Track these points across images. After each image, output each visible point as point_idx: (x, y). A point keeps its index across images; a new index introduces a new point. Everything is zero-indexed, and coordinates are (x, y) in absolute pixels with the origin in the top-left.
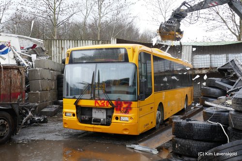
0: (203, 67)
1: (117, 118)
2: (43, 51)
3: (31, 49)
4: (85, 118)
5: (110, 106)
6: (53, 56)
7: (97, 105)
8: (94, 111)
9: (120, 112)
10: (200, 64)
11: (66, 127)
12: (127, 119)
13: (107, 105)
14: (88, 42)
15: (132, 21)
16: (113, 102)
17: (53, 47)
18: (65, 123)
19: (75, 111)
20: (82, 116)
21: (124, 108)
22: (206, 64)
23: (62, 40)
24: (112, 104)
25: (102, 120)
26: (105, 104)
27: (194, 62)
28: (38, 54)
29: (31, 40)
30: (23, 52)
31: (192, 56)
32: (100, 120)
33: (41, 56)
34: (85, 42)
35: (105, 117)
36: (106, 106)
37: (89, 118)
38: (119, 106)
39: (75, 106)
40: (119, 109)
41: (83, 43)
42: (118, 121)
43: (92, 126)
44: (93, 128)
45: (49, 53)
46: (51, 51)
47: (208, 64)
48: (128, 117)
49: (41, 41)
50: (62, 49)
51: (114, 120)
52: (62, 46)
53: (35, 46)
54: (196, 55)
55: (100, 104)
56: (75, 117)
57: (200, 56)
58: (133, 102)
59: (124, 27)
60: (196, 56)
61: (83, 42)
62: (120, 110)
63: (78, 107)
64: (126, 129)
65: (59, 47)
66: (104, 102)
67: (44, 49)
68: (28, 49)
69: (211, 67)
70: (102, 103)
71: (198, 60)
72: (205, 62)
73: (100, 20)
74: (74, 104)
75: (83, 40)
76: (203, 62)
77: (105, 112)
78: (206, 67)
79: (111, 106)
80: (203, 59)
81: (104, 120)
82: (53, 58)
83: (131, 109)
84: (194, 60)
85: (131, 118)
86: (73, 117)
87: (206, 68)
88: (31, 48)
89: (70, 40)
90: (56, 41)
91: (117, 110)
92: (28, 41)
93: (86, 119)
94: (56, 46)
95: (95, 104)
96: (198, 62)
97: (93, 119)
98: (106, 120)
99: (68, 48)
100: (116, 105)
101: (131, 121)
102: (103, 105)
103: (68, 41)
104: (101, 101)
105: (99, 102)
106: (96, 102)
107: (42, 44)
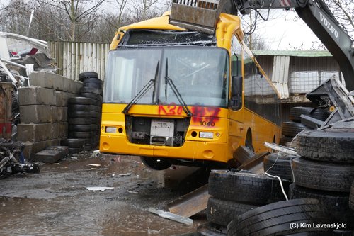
0: (306, 91)
1: (194, 134)
2: (48, 59)
3: (28, 56)
4: (138, 135)
6: (64, 67)
7: (162, 113)
8: (153, 124)
9: (200, 124)
10: (303, 87)
11: (105, 149)
12: (210, 134)
13: (179, 113)
16: (190, 108)
17: (65, 54)
18: (105, 144)
19: (123, 124)
20: (135, 133)
21: (207, 118)
22: (311, 87)
23: (79, 43)
24: (187, 111)
26: (176, 111)
27: (293, 84)
28: (39, 63)
29: (28, 41)
30: (15, 61)
31: (290, 73)
32: (164, 138)
33: (44, 68)
35: (172, 134)
36: (176, 114)
37: (145, 136)
38: (199, 114)
39: (123, 115)
42: (196, 138)
43: (152, 147)
44: (154, 149)
45: (59, 63)
46: (62, 60)
48: (213, 132)
49: (44, 43)
50: (80, 56)
51: (189, 137)
52: (79, 52)
53: (34, 51)
55: (168, 111)
56: (124, 133)
57: (302, 74)
58: (222, 109)
60: (296, 74)
62: (200, 120)
63: (128, 117)
64: (208, 151)
65: (75, 54)
66: (175, 108)
67: (49, 56)
68: (23, 55)
70: (170, 111)
71: (298, 80)
72: (311, 83)
73: (145, 11)
74: (123, 112)
76: (307, 83)
79: (185, 115)
80: (307, 79)
81: (170, 138)
82: (64, 71)
83: (218, 119)
84: (293, 79)
85: (217, 134)
86: (119, 134)
88: (28, 54)
89: (92, 43)
90: (71, 45)
91: (195, 120)
92: (24, 42)
93: (141, 136)
94: (70, 52)
95: (159, 111)
96: (298, 83)
97: (151, 137)
98: (173, 139)
99: (90, 55)
100: (194, 112)
101: (216, 139)
102: (172, 113)
103: (90, 44)
104: (169, 107)
105: (165, 108)
106: (161, 108)
107: (46, 48)
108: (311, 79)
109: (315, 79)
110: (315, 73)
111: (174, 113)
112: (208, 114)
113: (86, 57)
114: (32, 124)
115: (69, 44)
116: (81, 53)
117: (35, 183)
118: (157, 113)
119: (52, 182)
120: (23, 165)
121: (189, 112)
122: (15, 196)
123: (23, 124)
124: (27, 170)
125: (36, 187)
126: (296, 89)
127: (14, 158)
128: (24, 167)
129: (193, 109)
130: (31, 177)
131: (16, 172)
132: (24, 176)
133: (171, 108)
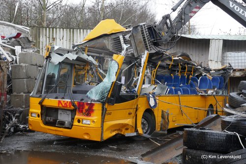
0: (236, 68)
1: (79, 121)
2: (29, 41)
3: (13, 39)
4: (49, 119)
5: (72, 107)
6: (41, 48)
7: (60, 105)
9: (82, 114)
12: (88, 122)
13: (70, 106)
14: (87, 32)
15: (146, 5)
16: (76, 103)
17: (41, 37)
18: (30, 124)
19: (39, 111)
20: (47, 117)
22: (240, 64)
23: (53, 28)
25: (66, 122)
27: (225, 62)
28: (23, 45)
29: (14, 27)
30: (4, 43)
31: (223, 53)
32: (65, 122)
33: (26, 48)
34: (84, 32)
35: (70, 120)
36: (68, 107)
37: (54, 120)
38: (81, 107)
39: (40, 106)
40: (81, 111)
41: (80, 33)
42: (80, 124)
43: (55, 128)
44: (55, 130)
45: (37, 44)
46: (39, 42)
47: (243, 64)
49: (28, 29)
50: (54, 39)
51: (76, 123)
52: (53, 36)
53: (19, 35)
54: (228, 52)
55: (63, 104)
56: (40, 118)
59: (136, 11)
60: (228, 54)
61: (80, 31)
64: (87, 134)
65: (49, 37)
67: (30, 39)
68: (10, 39)
70: (65, 104)
71: (230, 58)
72: (240, 61)
73: (103, 3)
75: (80, 29)
76: (237, 61)
77: (70, 114)
78: (240, 68)
80: (237, 58)
82: (41, 51)
83: (93, 111)
84: (225, 58)
85: (93, 121)
86: (38, 118)
87: (241, 70)
88: (14, 38)
89: (63, 29)
90: (46, 30)
92: (10, 28)
93: (51, 120)
94: (46, 35)
95: (59, 104)
97: (58, 121)
99: (61, 38)
103: (61, 29)
104: (64, 101)
105: (62, 102)
106: (60, 102)
107: (28, 32)
108: (240, 58)
110: (243, 53)
111: (67, 106)
112: (87, 108)
113: (58, 40)
114: (22, 93)
115: (44, 29)
116: (54, 37)
128: (23, 127)
129: (78, 103)
130: (28, 135)
131: (17, 132)
133: (66, 102)
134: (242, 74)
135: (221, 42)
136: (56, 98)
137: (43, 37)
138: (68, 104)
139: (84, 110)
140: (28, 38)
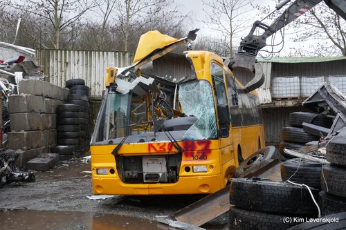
0: (288, 96)
1: (187, 169)
2: (35, 67)
3: (15, 64)
4: (131, 174)
5: (174, 150)
6: (51, 75)
7: (152, 151)
8: (144, 162)
9: (192, 158)
10: (284, 92)
11: (99, 192)
13: (170, 149)
14: (107, 55)
15: (180, 23)
16: (180, 143)
17: (51, 62)
18: (98, 186)
19: (114, 165)
20: (127, 172)
21: (198, 152)
22: (292, 92)
23: (65, 51)
24: (178, 147)
25: (161, 174)
27: (275, 89)
28: (27, 71)
29: (15, 49)
30: (3, 68)
31: (272, 79)
32: (158, 175)
33: (31, 75)
34: (103, 55)
35: (164, 169)
36: (167, 151)
38: (190, 149)
39: (113, 156)
41: (99, 56)
42: (190, 173)
43: (146, 186)
45: (46, 70)
46: (49, 67)
47: (296, 92)
48: (206, 165)
49: (32, 51)
50: (67, 64)
51: (183, 173)
52: (65, 60)
53: (21, 59)
54: (278, 77)
55: (158, 148)
56: (116, 175)
57: (284, 79)
58: (212, 141)
60: (278, 79)
61: (99, 53)
62: (192, 155)
63: (118, 157)
64: (204, 186)
65: (61, 62)
66: (165, 145)
67: (36, 63)
68: (10, 63)
69: (300, 96)
70: (161, 148)
71: (280, 85)
72: (292, 88)
73: (128, 20)
74: (113, 153)
75: (99, 51)
76: (288, 88)
77: (165, 162)
78: (292, 96)
79: (176, 151)
80: (288, 84)
81: (164, 174)
82: (51, 79)
83: (209, 152)
84: (275, 85)
85: (211, 167)
86: (111, 175)
87: (293, 98)
88: (16, 62)
89: (78, 51)
90: (57, 52)
91: (187, 155)
92: (11, 50)
93: (134, 175)
94: (57, 59)
95: (149, 149)
96: (280, 89)
97: (145, 174)
98: (166, 175)
99: (76, 63)
100: (185, 147)
101: (211, 171)
102: (162, 149)
103: (76, 52)
104: (158, 144)
105: (155, 146)
106: (150, 146)
107: (33, 55)
108: (292, 84)
109: (296, 84)
110: (296, 79)
111: (165, 150)
112: (199, 148)
113: (72, 65)
114: (22, 132)
115: (55, 52)
116: (67, 61)
117: (32, 193)
118: (147, 151)
119: (49, 192)
120: (17, 174)
121: (180, 148)
122: (14, 208)
123: (13, 132)
124: (22, 179)
125: (34, 197)
126: (278, 94)
127: (9, 168)
128: (19, 176)
129: (183, 144)
130: (26, 186)
131: (11, 182)
132: (20, 185)
133: (161, 145)
134: (295, 103)
135: (270, 65)
136: (142, 141)
137: (53, 61)
138: (166, 147)
139: (195, 152)
140: (32, 62)
